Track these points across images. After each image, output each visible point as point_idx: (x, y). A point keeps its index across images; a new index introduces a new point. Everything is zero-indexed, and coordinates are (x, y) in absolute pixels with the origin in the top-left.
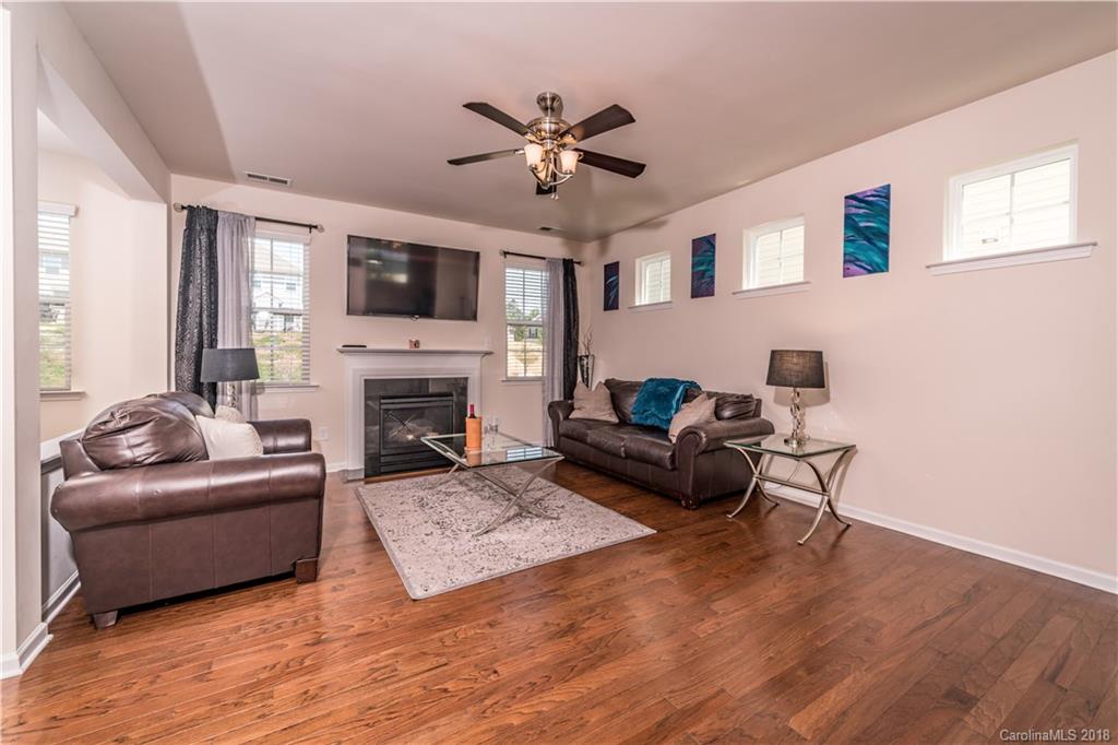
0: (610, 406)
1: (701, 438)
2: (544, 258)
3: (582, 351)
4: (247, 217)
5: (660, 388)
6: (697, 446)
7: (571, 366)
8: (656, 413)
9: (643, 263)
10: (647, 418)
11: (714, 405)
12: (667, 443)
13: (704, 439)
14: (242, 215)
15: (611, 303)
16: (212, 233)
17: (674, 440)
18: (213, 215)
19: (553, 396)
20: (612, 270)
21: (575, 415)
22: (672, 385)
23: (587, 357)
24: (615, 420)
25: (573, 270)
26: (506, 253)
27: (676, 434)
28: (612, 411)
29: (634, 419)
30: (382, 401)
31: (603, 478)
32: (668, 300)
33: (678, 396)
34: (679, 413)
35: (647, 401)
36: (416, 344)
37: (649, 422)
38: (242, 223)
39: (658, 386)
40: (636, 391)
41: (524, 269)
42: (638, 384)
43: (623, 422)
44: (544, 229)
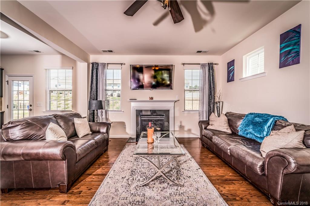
0: (227, 125)
1: (289, 163)
2: (200, 64)
3: (217, 100)
4: (105, 64)
5: (256, 119)
6: (286, 168)
7: (212, 106)
8: (253, 132)
9: (248, 58)
10: (247, 134)
11: (302, 136)
12: (258, 155)
13: (293, 165)
14: (104, 63)
15: (230, 78)
16: (97, 69)
17: (264, 155)
18: (97, 64)
19: (203, 119)
20: (231, 64)
21: (209, 127)
22: (265, 118)
23: (219, 102)
24: (229, 131)
25: (212, 67)
26: (184, 64)
27: (267, 151)
28: (228, 127)
29: (240, 133)
30: (142, 117)
31: (220, 161)
32: (263, 71)
33: (269, 124)
34: (268, 137)
35: (247, 125)
36: (152, 98)
37: (249, 136)
38: (104, 65)
39: (256, 117)
40: (243, 119)
41: (192, 70)
42: (244, 115)
43: (234, 134)
44: (198, 52)
